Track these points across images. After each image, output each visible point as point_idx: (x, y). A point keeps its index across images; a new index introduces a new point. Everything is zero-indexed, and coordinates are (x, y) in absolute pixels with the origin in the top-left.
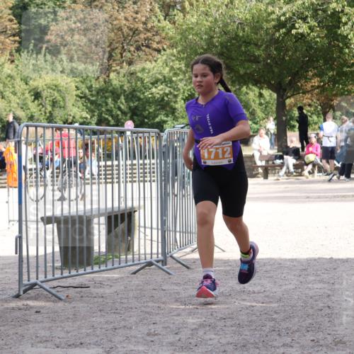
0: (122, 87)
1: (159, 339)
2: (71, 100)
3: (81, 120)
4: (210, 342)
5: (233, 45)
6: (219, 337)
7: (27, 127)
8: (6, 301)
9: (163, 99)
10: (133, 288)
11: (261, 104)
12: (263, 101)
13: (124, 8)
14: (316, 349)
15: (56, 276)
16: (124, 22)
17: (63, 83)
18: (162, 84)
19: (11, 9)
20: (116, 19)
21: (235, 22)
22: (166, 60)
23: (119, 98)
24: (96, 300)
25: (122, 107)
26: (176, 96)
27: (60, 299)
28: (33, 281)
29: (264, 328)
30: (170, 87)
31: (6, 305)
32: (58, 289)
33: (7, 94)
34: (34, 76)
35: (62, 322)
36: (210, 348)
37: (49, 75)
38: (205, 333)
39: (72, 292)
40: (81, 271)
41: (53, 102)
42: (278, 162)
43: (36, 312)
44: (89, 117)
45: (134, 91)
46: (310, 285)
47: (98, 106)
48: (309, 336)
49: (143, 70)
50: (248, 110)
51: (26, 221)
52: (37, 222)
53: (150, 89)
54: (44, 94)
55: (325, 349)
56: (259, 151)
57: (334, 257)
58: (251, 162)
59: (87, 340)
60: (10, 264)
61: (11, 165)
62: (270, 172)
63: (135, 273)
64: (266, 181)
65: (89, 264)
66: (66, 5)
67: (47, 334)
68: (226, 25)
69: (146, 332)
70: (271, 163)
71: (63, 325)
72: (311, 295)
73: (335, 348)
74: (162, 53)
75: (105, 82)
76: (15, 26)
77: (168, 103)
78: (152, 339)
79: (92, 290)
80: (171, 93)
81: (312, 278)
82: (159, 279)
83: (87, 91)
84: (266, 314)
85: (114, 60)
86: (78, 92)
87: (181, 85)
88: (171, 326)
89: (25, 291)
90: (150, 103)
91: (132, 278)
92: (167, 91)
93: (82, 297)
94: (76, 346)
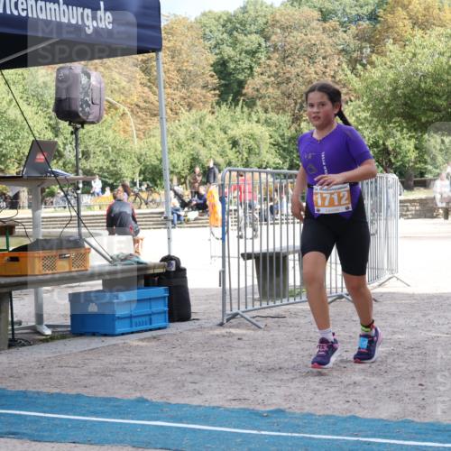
2: (265, 147)
3: (274, 166)
4: (399, 369)
5: (415, 95)
7: (230, 171)
8: (211, 328)
11: (441, 150)
13: (314, 63)
15: (255, 307)
16: (315, 76)
17: (258, 132)
19: (212, 66)
20: (307, 73)
21: (417, 74)
24: (292, 329)
27: (259, 327)
28: (235, 311)
31: (211, 332)
32: (258, 318)
33: (208, 142)
34: (231, 125)
35: (262, 348)
37: (245, 125)
38: (394, 361)
39: (270, 321)
40: (278, 303)
43: (239, 339)
44: (282, 163)
47: (290, 152)
50: (429, 156)
51: (229, 257)
52: (239, 258)
54: (241, 142)
60: (213, 295)
61: (214, 206)
64: (446, 221)
65: (284, 297)
66: (261, 61)
67: (249, 358)
68: (409, 77)
71: (263, 351)
74: (349, 104)
75: (296, 131)
76: (216, 81)
79: (288, 320)
83: (280, 139)
85: (305, 111)
86: (272, 140)
89: (228, 320)
93: (279, 326)
94: (276, 370)
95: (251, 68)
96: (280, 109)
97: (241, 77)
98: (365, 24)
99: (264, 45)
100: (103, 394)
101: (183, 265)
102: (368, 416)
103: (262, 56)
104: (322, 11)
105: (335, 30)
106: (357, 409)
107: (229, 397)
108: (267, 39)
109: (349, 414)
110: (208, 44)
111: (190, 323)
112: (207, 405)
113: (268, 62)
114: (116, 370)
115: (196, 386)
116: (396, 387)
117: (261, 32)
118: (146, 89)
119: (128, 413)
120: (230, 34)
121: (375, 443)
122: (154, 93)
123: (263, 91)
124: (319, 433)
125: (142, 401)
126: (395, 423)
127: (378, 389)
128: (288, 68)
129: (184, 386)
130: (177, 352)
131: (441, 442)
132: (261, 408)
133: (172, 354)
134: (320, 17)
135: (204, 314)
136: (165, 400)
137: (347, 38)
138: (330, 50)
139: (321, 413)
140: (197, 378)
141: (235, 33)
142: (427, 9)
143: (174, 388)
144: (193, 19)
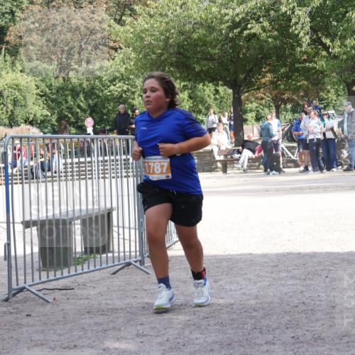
0: (81, 85)
1: (148, 340)
2: (31, 99)
3: (42, 118)
4: (197, 342)
6: (204, 336)
7: (13, 138)
9: (121, 96)
10: (116, 289)
11: (216, 99)
12: (217, 96)
14: (297, 346)
15: (43, 280)
17: (23, 83)
18: (120, 82)
22: (123, 58)
23: (78, 96)
24: (82, 302)
25: (82, 104)
26: (133, 93)
27: (48, 302)
28: (20, 286)
29: (246, 326)
30: (128, 84)
32: (44, 291)
36: (197, 348)
37: (9, 74)
38: (191, 333)
39: (58, 294)
41: (14, 101)
42: (236, 156)
43: (27, 315)
44: (50, 114)
45: (93, 88)
46: (282, 282)
47: (59, 103)
48: (289, 333)
49: (101, 68)
53: (108, 87)
54: (6, 93)
55: (305, 345)
56: (217, 145)
57: (301, 252)
58: (210, 156)
59: (80, 343)
62: (228, 166)
63: (114, 273)
67: (41, 337)
69: (135, 333)
70: (229, 157)
71: (54, 328)
72: (285, 291)
73: (315, 344)
74: (119, 52)
75: (64, 80)
77: (126, 100)
78: (142, 340)
79: (77, 291)
80: (128, 90)
81: (284, 275)
82: (139, 279)
83: (47, 90)
84: (245, 312)
86: (39, 91)
87: (138, 82)
88: (158, 326)
90: (109, 100)
91: (113, 278)
92: (125, 88)
93: (68, 299)
94: (71, 348)
95: (12, 13)
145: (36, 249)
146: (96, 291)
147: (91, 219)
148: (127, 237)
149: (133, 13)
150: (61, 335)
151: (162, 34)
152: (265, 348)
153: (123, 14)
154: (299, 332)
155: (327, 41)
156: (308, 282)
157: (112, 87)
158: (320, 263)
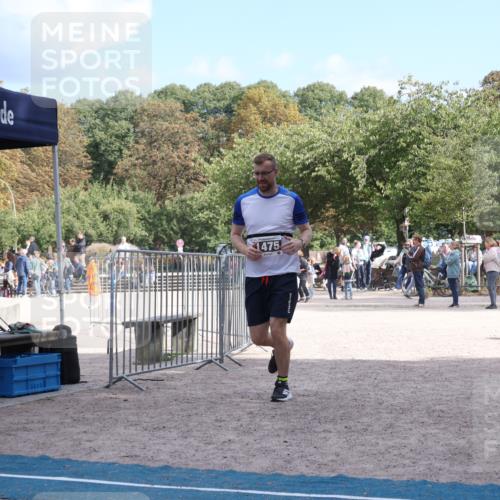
0: (174, 212)
1: (225, 424)
2: (133, 221)
3: (141, 238)
4: (266, 428)
6: (272, 424)
8: (99, 391)
9: (207, 222)
13: (178, 148)
15: (138, 371)
16: (177, 160)
17: (127, 208)
18: (207, 210)
19: (86, 147)
20: (171, 157)
22: (210, 191)
23: (172, 221)
24: (170, 391)
25: (175, 228)
26: (217, 220)
27: (142, 390)
28: (120, 374)
30: (213, 213)
32: (140, 381)
33: (81, 215)
35: (146, 409)
36: (266, 432)
37: (116, 200)
41: (119, 223)
43: (124, 401)
44: (147, 235)
45: (184, 215)
47: (155, 226)
49: (192, 198)
53: (197, 214)
54: (112, 217)
59: (168, 424)
63: (198, 369)
67: (135, 418)
69: (214, 418)
71: (147, 411)
72: (340, 389)
74: (207, 186)
75: (161, 208)
76: (89, 161)
77: (212, 226)
78: (220, 425)
79: (166, 382)
80: (214, 218)
81: (340, 375)
82: (218, 374)
83: (146, 215)
84: (307, 405)
85: (169, 190)
86: (139, 215)
87: (222, 211)
92: (211, 216)
93: (159, 388)
94: (160, 429)
95: (120, 150)
96: (147, 187)
97: (111, 158)
98: (222, 116)
99: (132, 130)
100: (8, 452)
101: (73, 333)
102: (244, 470)
103: (131, 140)
104: (184, 103)
105: (196, 120)
106: (233, 464)
107: (123, 454)
108: (136, 125)
109: (227, 469)
110: (82, 127)
111: (80, 385)
112: (103, 461)
113: (136, 146)
114: (18, 429)
115: (91, 444)
116: (264, 444)
117: (131, 119)
118: (26, 167)
119: (34, 470)
120: (103, 120)
121: (252, 494)
122: (33, 171)
123: (132, 172)
124: (204, 487)
125: (44, 458)
126: (268, 476)
127: (249, 446)
128: (155, 152)
129: (80, 444)
130: (71, 412)
131: (306, 493)
132: (151, 464)
133: (66, 415)
134: (182, 108)
135: (90, 376)
136: (65, 457)
137: (205, 127)
138: (191, 138)
139: (204, 468)
140: (91, 436)
141: (107, 120)
142: (274, 106)
143: (72, 446)
144: (69, 106)
145: (134, 347)
146: (182, 383)
147: (180, 323)
148: (210, 339)
149: (221, 155)
150: (152, 418)
151: (244, 172)
152: (323, 435)
153: (212, 155)
154: (351, 423)
155: (380, 185)
156: (360, 382)
157: (200, 215)
158: (370, 367)
